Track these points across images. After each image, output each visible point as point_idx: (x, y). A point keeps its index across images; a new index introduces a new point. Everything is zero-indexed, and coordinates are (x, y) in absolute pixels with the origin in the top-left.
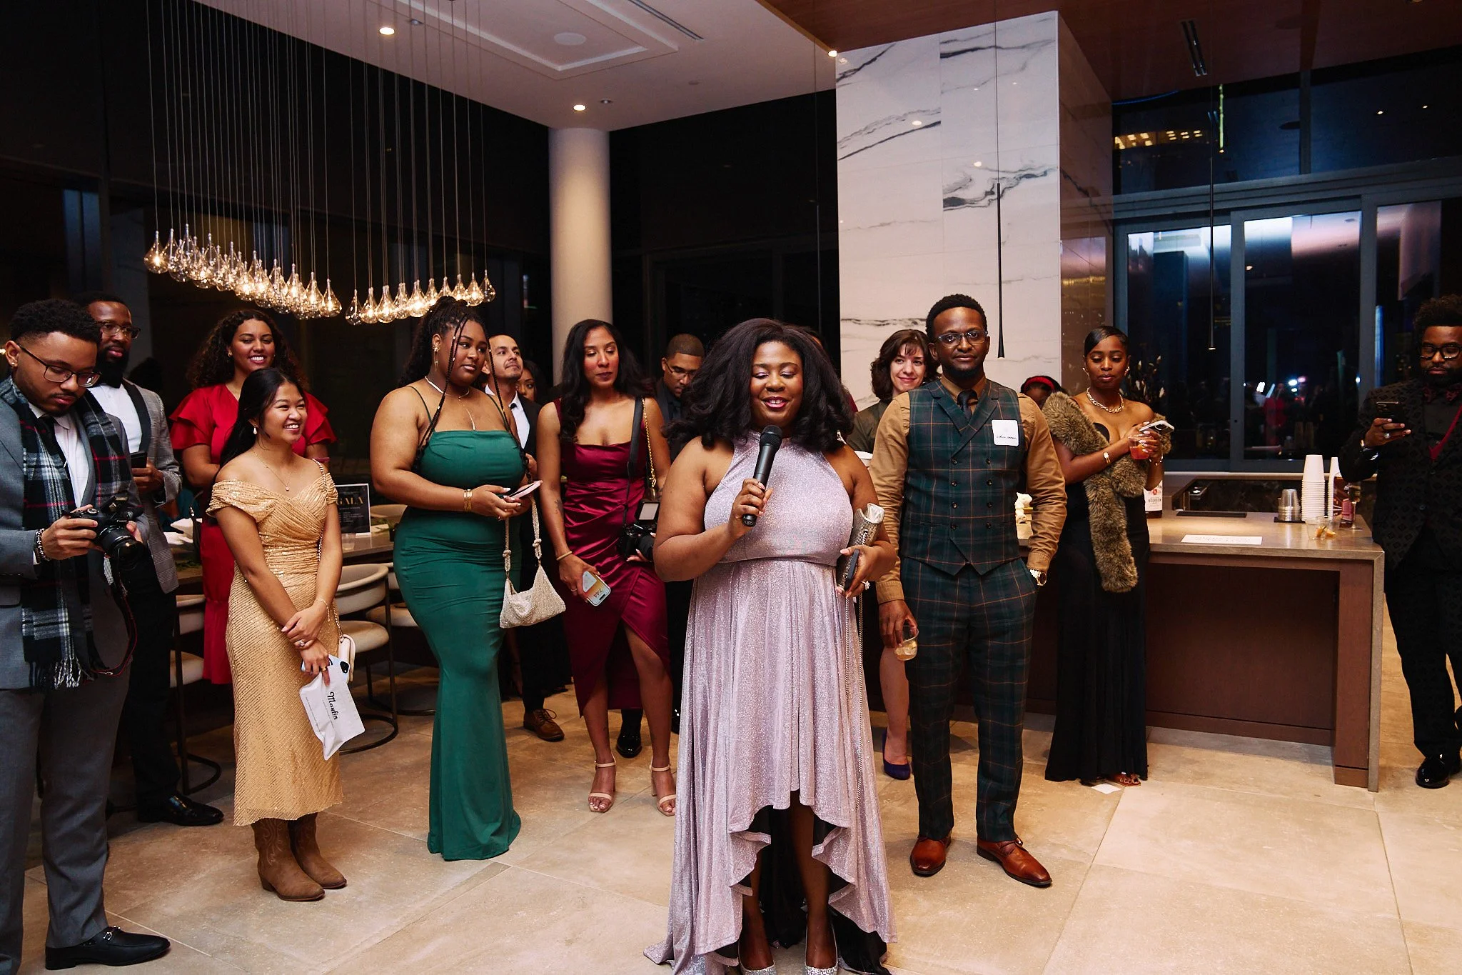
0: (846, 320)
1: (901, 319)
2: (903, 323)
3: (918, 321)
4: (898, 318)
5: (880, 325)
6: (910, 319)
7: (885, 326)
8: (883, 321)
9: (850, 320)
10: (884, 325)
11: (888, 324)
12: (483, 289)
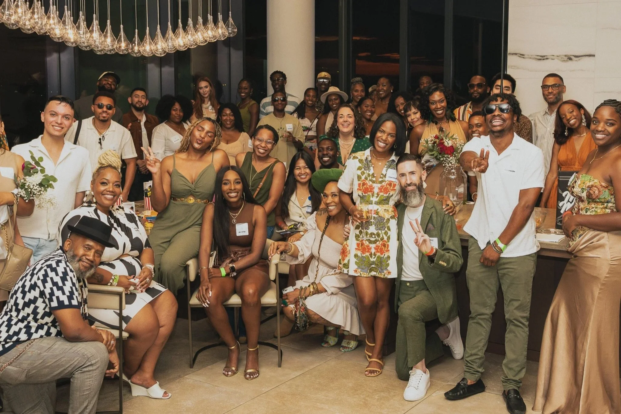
0: (513, 54)
1: (558, 54)
2: (560, 58)
3: (573, 57)
4: (556, 54)
5: (541, 59)
6: (566, 56)
7: (545, 61)
8: (544, 56)
9: (516, 54)
10: (544, 59)
11: (547, 59)
12: (228, 26)
